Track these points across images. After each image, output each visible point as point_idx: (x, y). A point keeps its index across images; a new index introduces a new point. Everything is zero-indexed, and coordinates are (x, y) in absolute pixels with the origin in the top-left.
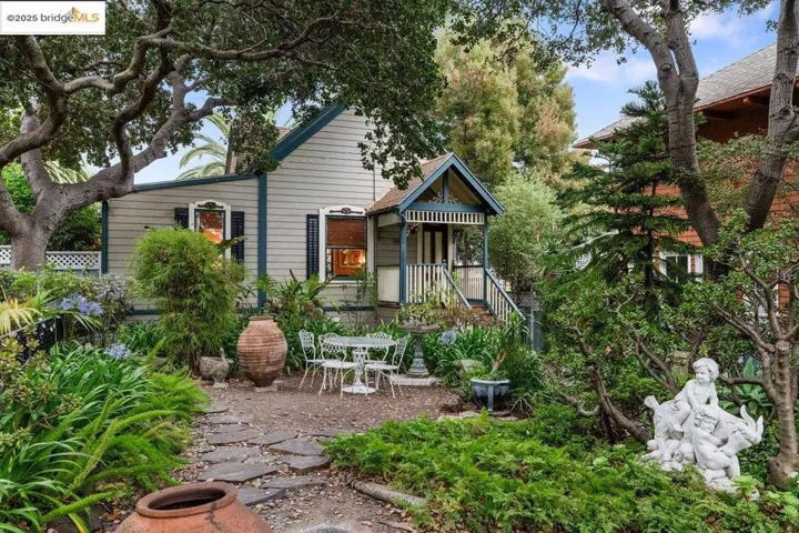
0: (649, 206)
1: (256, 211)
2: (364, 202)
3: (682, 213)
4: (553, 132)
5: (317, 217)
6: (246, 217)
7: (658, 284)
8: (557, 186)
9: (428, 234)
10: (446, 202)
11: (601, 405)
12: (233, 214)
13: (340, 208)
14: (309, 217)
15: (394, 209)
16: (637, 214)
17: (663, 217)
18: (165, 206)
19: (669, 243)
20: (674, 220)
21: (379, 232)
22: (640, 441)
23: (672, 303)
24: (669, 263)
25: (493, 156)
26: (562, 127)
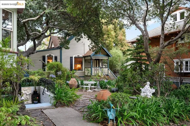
0: (141, 57)
1: (60, 56)
2: (82, 54)
3: (146, 58)
4: (122, 39)
5: (72, 57)
6: (58, 58)
7: (143, 71)
8: (122, 50)
9: (95, 61)
10: (100, 54)
11: (134, 89)
12: (55, 57)
13: (77, 55)
14: (71, 57)
15: (90, 56)
16: (139, 58)
17: (143, 59)
18: (41, 55)
19: (144, 64)
20: (145, 59)
21: (85, 60)
22: (140, 94)
23: (145, 74)
24: (145, 68)
25: (109, 44)
26: (123, 37)
